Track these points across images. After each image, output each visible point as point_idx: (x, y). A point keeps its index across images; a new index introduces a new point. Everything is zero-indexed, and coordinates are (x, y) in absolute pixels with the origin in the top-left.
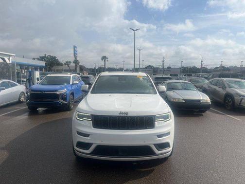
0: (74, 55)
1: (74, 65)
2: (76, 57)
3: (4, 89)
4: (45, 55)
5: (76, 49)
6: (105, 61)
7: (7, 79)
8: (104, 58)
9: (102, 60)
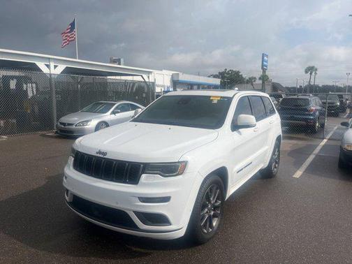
0: (262, 68)
1: (261, 82)
2: (264, 70)
3: (118, 112)
4: (226, 70)
5: (265, 58)
6: (311, 74)
7: (127, 100)
8: (311, 70)
9: (306, 72)
